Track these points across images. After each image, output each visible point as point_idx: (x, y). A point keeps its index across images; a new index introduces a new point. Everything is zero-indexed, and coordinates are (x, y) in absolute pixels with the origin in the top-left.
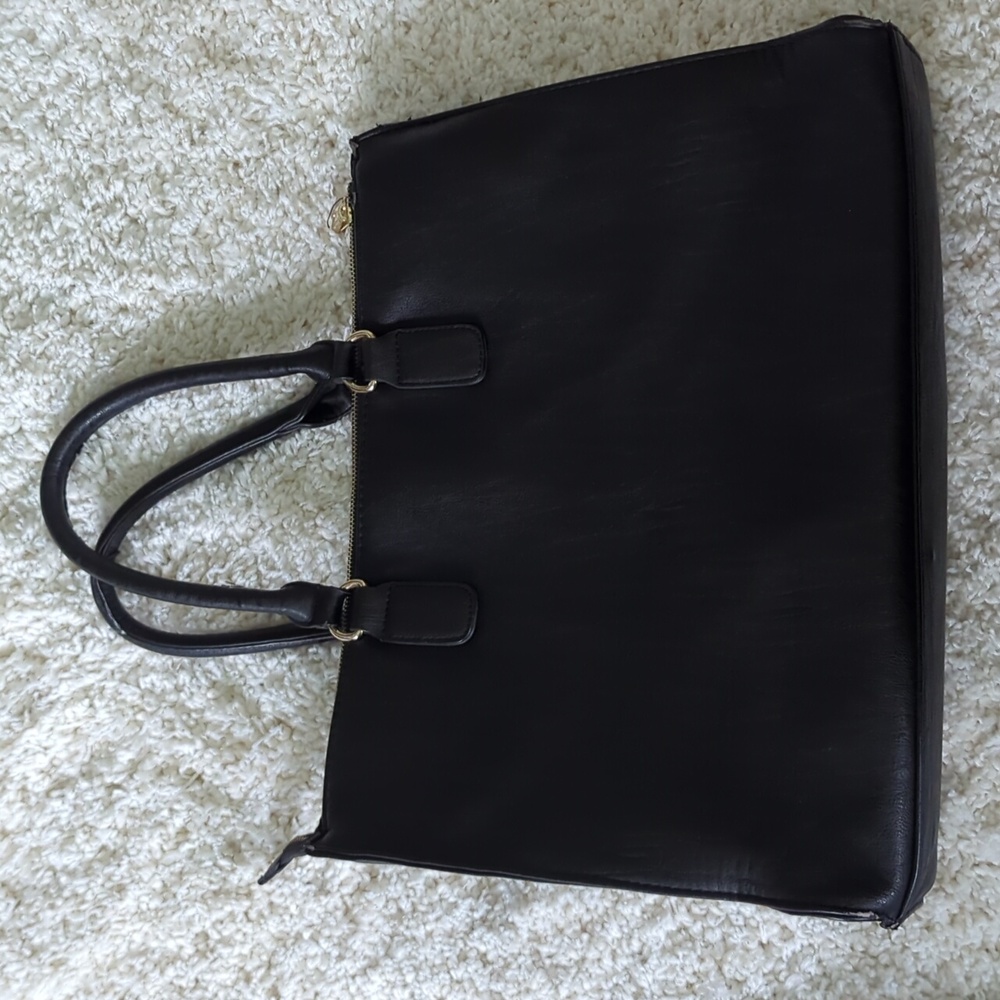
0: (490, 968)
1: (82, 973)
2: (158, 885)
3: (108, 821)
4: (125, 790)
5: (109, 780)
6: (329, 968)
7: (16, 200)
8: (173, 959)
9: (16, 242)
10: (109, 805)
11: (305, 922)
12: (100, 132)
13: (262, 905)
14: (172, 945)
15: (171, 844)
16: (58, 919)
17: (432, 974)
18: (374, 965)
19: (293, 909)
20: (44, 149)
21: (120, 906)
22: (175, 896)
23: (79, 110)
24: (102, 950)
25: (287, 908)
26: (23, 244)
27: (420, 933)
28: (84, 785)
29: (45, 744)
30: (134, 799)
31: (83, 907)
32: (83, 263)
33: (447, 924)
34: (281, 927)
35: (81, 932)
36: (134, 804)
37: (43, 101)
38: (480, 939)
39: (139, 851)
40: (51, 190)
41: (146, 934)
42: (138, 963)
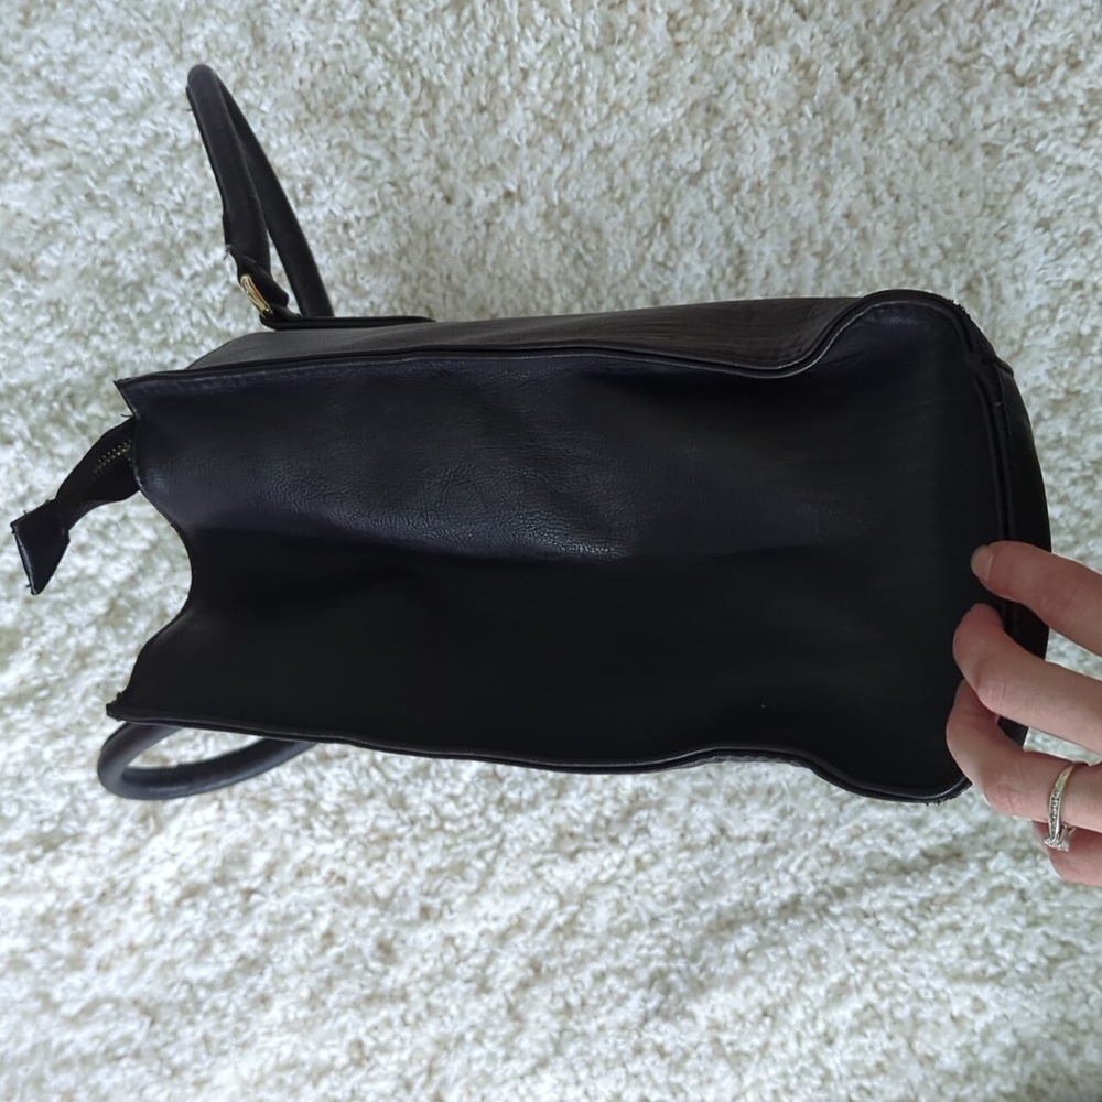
0: (667, 1060)
1: (228, 1091)
2: (305, 994)
3: (247, 929)
4: (263, 894)
5: (245, 884)
6: (495, 1070)
7: (106, 271)
8: (319, 1073)
9: (109, 316)
10: (247, 911)
11: (466, 1023)
12: (193, 195)
13: (420, 1007)
14: (324, 1056)
15: (317, 949)
16: (199, 1034)
17: (607, 1069)
18: (543, 1063)
19: (454, 1011)
20: (133, 216)
21: (266, 1018)
22: (324, 1003)
23: (171, 172)
24: (248, 1066)
25: (446, 1010)
26: (117, 319)
27: (592, 1027)
28: (218, 891)
29: (173, 851)
30: (272, 904)
31: (226, 1021)
32: (183, 336)
33: (621, 1016)
34: (441, 1030)
35: (225, 1047)
36: (274, 909)
37: (130, 164)
38: (656, 1029)
39: (283, 958)
40: (143, 259)
41: (295, 1046)
42: (288, 1077)
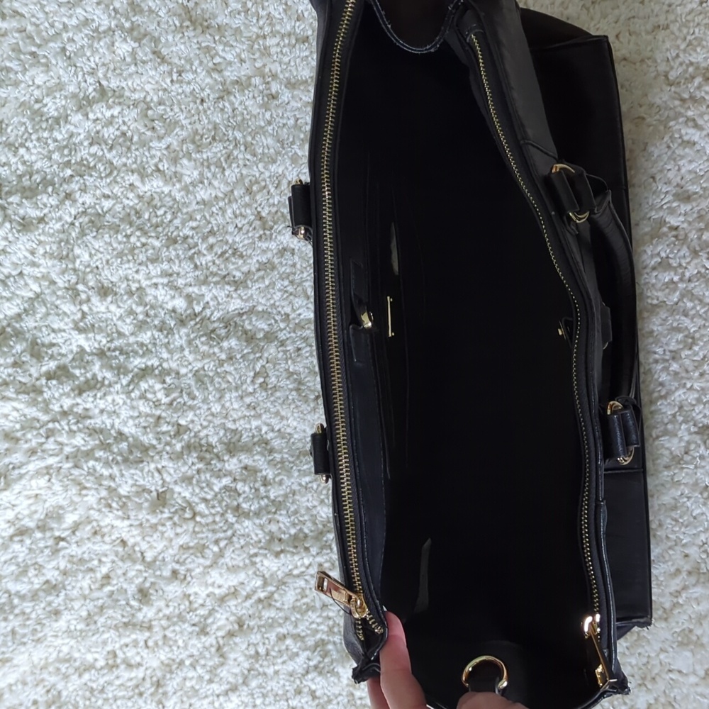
0: (317, 701)
1: (22, 669)
2: (84, 614)
3: (54, 563)
4: (67, 542)
5: (57, 534)
6: (201, 688)
7: (37, 106)
8: (89, 667)
9: (34, 137)
10: (55, 552)
11: (187, 653)
12: (104, 65)
13: (159, 637)
14: (90, 657)
15: (97, 585)
16: (9, 629)
17: (275, 701)
18: (234, 689)
19: (180, 643)
20: (61, 72)
21: (55, 625)
22: (95, 622)
23: (91, 46)
24: (39, 654)
25: (176, 641)
26: (38, 139)
27: (270, 671)
28: (39, 535)
29: (13, 503)
30: (74, 550)
31: (28, 623)
32: (82, 160)
33: (290, 666)
34: (170, 655)
35: (25, 640)
36: (74, 553)
37: (65, 36)
38: (313, 680)
39: (73, 587)
40: (63, 102)
41: (72, 647)
42: (63, 668)
